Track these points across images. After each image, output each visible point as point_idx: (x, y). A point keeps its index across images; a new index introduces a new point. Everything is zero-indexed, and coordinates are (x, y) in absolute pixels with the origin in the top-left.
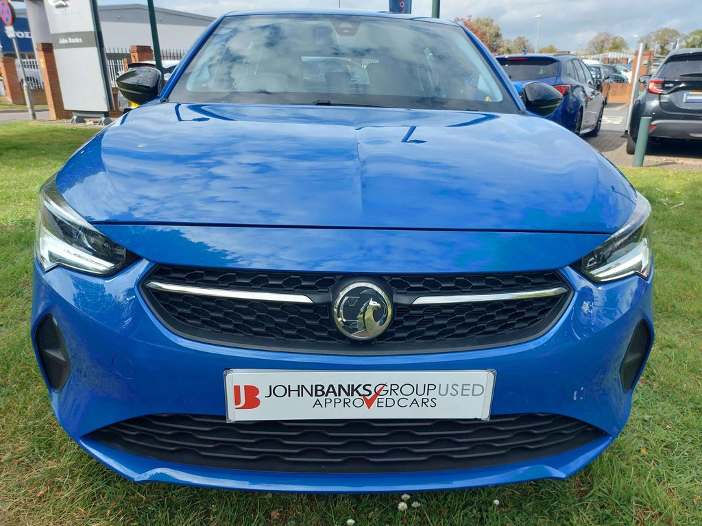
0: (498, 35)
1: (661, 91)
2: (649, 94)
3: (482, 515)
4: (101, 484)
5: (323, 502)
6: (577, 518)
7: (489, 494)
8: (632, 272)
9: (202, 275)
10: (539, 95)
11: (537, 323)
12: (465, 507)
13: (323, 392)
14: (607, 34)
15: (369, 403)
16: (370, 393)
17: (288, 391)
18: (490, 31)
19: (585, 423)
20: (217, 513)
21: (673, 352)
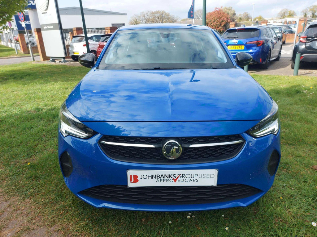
0: (234, 14)
1: (306, 41)
2: (301, 43)
3: (218, 220)
4: (82, 210)
5: (160, 216)
6: (253, 222)
7: (221, 213)
8: (270, 133)
9: (119, 139)
10: (243, 57)
11: (233, 153)
12: (211, 217)
13: (160, 177)
14: (286, 10)
15: (175, 181)
16: (175, 177)
17: (148, 177)
18: (231, 12)
19: (253, 187)
20: (123, 219)
21: (298, 159)
